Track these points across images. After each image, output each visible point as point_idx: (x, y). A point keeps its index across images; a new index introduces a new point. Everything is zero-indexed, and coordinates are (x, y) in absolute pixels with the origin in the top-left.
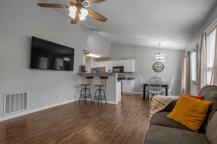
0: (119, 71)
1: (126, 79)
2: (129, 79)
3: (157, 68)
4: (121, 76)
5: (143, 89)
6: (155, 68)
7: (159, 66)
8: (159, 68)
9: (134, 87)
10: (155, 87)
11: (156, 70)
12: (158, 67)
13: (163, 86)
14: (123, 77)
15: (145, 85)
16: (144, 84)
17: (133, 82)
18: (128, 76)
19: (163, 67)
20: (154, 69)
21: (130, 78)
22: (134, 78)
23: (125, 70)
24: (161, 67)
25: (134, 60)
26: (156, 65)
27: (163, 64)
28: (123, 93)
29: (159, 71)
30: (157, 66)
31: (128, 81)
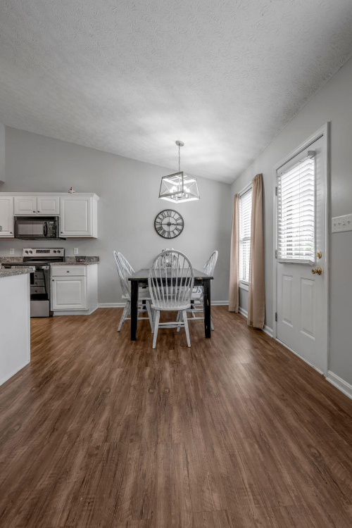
0: (41, 233)
1: (68, 260)
2: (80, 260)
3: (165, 228)
4: (52, 251)
5: (128, 296)
6: (161, 228)
7: (172, 221)
8: (172, 228)
9: (98, 290)
10: (162, 287)
11: (164, 232)
12: (169, 224)
13: (198, 282)
14: (57, 255)
15: (136, 284)
16: (132, 277)
17: (92, 271)
18: (77, 252)
19: (183, 225)
20: (159, 230)
21: (84, 258)
22: (97, 259)
23: (64, 231)
24: (177, 224)
25: (98, 198)
26: (165, 217)
27: (181, 218)
29: (172, 235)
30: (166, 221)
31: (75, 269)
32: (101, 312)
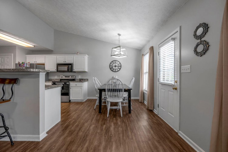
0: (66, 70)
1: (76, 80)
2: (81, 80)
3: (114, 67)
4: (70, 76)
5: (98, 95)
6: (112, 68)
7: (117, 65)
8: (117, 68)
9: (88, 92)
10: (113, 93)
11: (114, 69)
12: (115, 66)
13: (125, 91)
14: (72, 78)
15: (101, 91)
16: (99, 88)
17: (85, 85)
18: (79, 77)
19: (121, 66)
20: (111, 69)
21: (82, 79)
22: (87, 80)
23: (75, 69)
24: (119, 66)
25: (88, 56)
26: (114, 63)
27: (120, 64)
28: (71, 101)
29: (117, 70)
30: (114, 65)
31: (79, 84)
32: (89, 100)
